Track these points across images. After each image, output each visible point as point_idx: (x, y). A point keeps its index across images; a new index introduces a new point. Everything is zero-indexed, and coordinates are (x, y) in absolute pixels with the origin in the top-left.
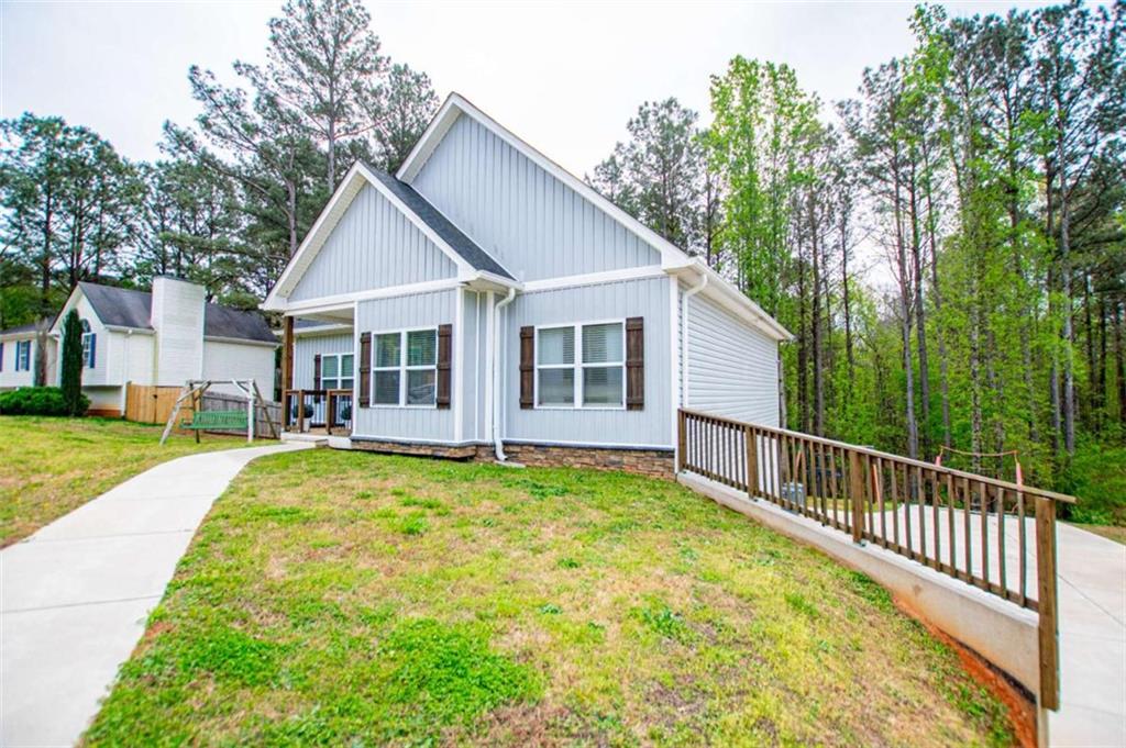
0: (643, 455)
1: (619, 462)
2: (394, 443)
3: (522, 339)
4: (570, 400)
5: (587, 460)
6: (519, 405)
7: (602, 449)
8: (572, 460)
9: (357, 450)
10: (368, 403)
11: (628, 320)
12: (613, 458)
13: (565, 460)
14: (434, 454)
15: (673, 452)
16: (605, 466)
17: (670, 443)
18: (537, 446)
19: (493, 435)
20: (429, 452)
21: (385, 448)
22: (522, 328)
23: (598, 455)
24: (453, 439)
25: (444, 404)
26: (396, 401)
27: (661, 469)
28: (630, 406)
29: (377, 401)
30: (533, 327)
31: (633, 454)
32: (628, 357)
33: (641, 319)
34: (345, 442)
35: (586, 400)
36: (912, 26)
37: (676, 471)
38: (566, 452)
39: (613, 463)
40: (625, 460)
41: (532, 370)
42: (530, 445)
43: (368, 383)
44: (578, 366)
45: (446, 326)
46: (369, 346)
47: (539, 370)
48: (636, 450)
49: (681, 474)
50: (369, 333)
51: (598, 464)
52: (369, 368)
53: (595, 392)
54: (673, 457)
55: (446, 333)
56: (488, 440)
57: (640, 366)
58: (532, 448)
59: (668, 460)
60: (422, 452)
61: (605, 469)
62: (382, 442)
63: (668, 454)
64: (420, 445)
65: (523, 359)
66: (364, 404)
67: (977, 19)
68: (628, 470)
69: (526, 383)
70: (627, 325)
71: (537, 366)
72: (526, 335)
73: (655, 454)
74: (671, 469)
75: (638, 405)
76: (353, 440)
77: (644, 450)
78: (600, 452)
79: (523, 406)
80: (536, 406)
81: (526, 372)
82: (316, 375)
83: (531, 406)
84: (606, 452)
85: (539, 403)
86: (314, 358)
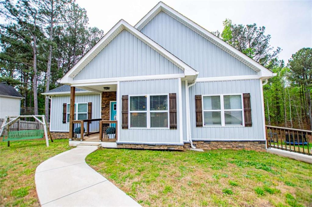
0: (253, 143)
1: (243, 146)
2: (144, 145)
3: (196, 100)
4: (220, 123)
5: (229, 146)
6: (195, 126)
8: (222, 146)
9: (121, 148)
10: (127, 128)
11: (244, 94)
12: (240, 145)
13: (218, 146)
14: (169, 149)
15: (265, 141)
16: (237, 148)
17: (263, 138)
18: (205, 141)
19: (189, 139)
20: (166, 148)
21: (139, 147)
22: (196, 96)
23: (233, 144)
24: (180, 142)
25: (174, 127)
26: (146, 126)
27: (260, 148)
28: (246, 125)
29: (131, 126)
30: (201, 96)
31: (249, 143)
32: (244, 108)
33: (249, 94)
34: (114, 145)
35: (226, 123)
36: (224, 23)
37: (266, 148)
38: (219, 143)
39: (240, 147)
40: (245, 145)
41: (202, 112)
42: (202, 141)
43: (127, 118)
44: (223, 110)
45: (173, 94)
46: (128, 102)
47: (204, 112)
48: (250, 141)
49: (268, 149)
50: (127, 96)
51: (233, 147)
52: (128, 111)
53: (229, 120)
54: (265, 143)
55: (173, 97)
56: (188, 141)
57: (250, 111)
58: (203, 142)
59: (263, 144)
60: (162, 148)
61: (237, 149)
62: (137, 145)
63: (263, 142)
64: (161, 145)
65: (196, 107)
66: (125, 127)
67: (235, 25)
68: (246, 149)
69: (198, 117)
70: (243, 96)
71: (203, 111)
72: (198, 99)
73: (258, 143)
74: (264, 148)
75: (250, 125)
76: (118, 144)
77: (253, 142)
78: (234, 143)
79: (197, 126)
80: (203, 126)
81: (198, 113)
82: (64, 111)
83: (201, 126)
84: (237, 143)
85: (205, 125)
86: (63, 104)
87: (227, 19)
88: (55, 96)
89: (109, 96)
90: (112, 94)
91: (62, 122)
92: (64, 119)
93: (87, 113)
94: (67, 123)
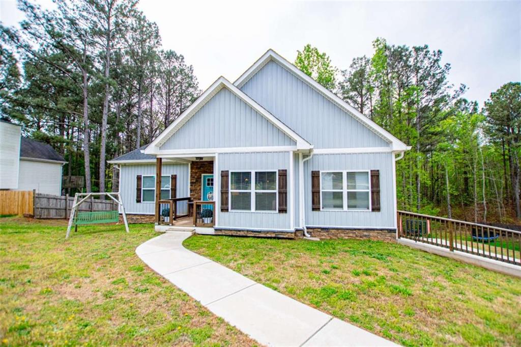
0: (380, 232)
1: (368, 235)
2: (248, 231)
3: (313, 177)
4: (341, 207)
5: (351, 235)
6: (311, 209)
7: (359, 229)
8: (343, 235)
9: (219, 235)
10: (227, 210)
11: (371, 171)
12: (365, 233)
13: (339, 235)
14: (278, 237)
15: (396, 230)
16: (361, 237)
17: (394, 226)
18: (323, 229)
19: (302, 226)
20: (273, 235)
21: (241, 233)
22: (312, 172)
23: (357, 232)
24: (290, 228)
25: (283, 210)
26: (249, 209)
27: (390, 238)
28: (373, 210)
29: (232, 209)
30: (319, 172)
31: (376, 231)
32: (372, 188)
33: (378, 171)
34: (211, 231)
35: (349, 207)
37: (397, 238)
38: (340, 231)
39: (366, 236)
40: (371, 234)
41: (319, 192)
42: (318, 228)
43: (227, 198)
44: (345, 191)
45: (283, 170)
46: (228, 178)
47: (322, 192)
48: (377, 230)
49: (399, 239)
50: (228, 171)
51: (357, 236)
52: (228, 190)
53: (353, 202)
54: (395, 232)
55: (283, 174)
56: (301, 228)
57: (378, 192)
58: (319, 230)
59: (394, 234)
60: (269, 235)
61: (361, 239)
62: (239, 231)
63: (394, 231)
64: (268, 232)
65: (313, 186)
66: (224, 209)
68: (372, 239)
69: (315, 198)
70: (371, 173)
71: (321, 190)
72: (315, 176)
73: (386, 231)
74: (395, 238)
75: (378, 209)
76: (216, 230)
77: (381, 230)
78: (358, 231)
79: (313, 209)
80: (321, 209)
81: (315, 193)
82: (137, 186)
83: (318, 209)
84: (361, 231)
85: (323, 208)
86: (136, 177)
87: (379, 39)
88: (125, 165)
89: (201, 167)
90: (204, 165)
91: (136, 202)
92: (137, 197)
93: (170, 189)
94: (142, 201)
